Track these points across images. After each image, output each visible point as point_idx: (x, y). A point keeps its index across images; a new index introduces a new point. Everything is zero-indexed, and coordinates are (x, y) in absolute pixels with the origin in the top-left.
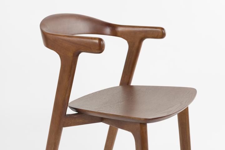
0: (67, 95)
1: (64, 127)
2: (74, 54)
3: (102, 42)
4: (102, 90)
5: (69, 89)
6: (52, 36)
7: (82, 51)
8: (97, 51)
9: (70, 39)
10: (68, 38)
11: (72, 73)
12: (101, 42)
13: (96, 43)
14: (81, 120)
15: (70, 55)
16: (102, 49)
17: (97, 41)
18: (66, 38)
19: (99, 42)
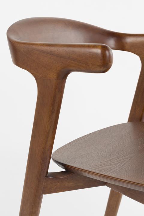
0: (49, 143)
1: (45, 194)
2: (59, 75)
3: (107, 52)
4: (103, 129)
5: (51, 133)
6: (23, 45)
7: (72, 68)
8: (98, 69)
9: (52, 49)
10: (48, 48)
11: (56, 108)
12: (105, 51)
13: (97, 54)
14: (72, 183)
15: (53, 76)
16: (107, 64)
17: (99, 51)
18: (45, 48)
19: (102, 51)
